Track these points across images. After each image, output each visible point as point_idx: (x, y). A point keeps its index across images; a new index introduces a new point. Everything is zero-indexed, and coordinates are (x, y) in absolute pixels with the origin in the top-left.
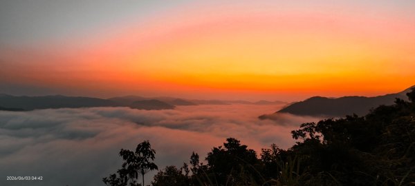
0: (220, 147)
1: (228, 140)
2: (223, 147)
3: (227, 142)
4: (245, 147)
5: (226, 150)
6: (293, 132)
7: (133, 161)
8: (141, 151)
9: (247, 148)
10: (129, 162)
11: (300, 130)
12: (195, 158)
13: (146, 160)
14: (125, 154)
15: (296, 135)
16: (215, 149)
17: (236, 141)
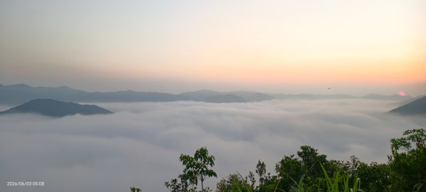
0: (292, 157)
1: (302, 148)
2: (296, 156)
3: (301, 151)
4: (325, 156)
5: (300, 159)
6: (393, 140)
7: (192, 166)
8: (200, 157)
9: (327, 159)
10: (188, 167)
11: (402, 139)
12: (261, 167)
13: (205, 167)
14: (185, 159)
15: (396, 144)
16: (287, 158)
17: (312, 150)
